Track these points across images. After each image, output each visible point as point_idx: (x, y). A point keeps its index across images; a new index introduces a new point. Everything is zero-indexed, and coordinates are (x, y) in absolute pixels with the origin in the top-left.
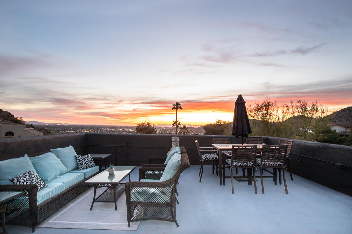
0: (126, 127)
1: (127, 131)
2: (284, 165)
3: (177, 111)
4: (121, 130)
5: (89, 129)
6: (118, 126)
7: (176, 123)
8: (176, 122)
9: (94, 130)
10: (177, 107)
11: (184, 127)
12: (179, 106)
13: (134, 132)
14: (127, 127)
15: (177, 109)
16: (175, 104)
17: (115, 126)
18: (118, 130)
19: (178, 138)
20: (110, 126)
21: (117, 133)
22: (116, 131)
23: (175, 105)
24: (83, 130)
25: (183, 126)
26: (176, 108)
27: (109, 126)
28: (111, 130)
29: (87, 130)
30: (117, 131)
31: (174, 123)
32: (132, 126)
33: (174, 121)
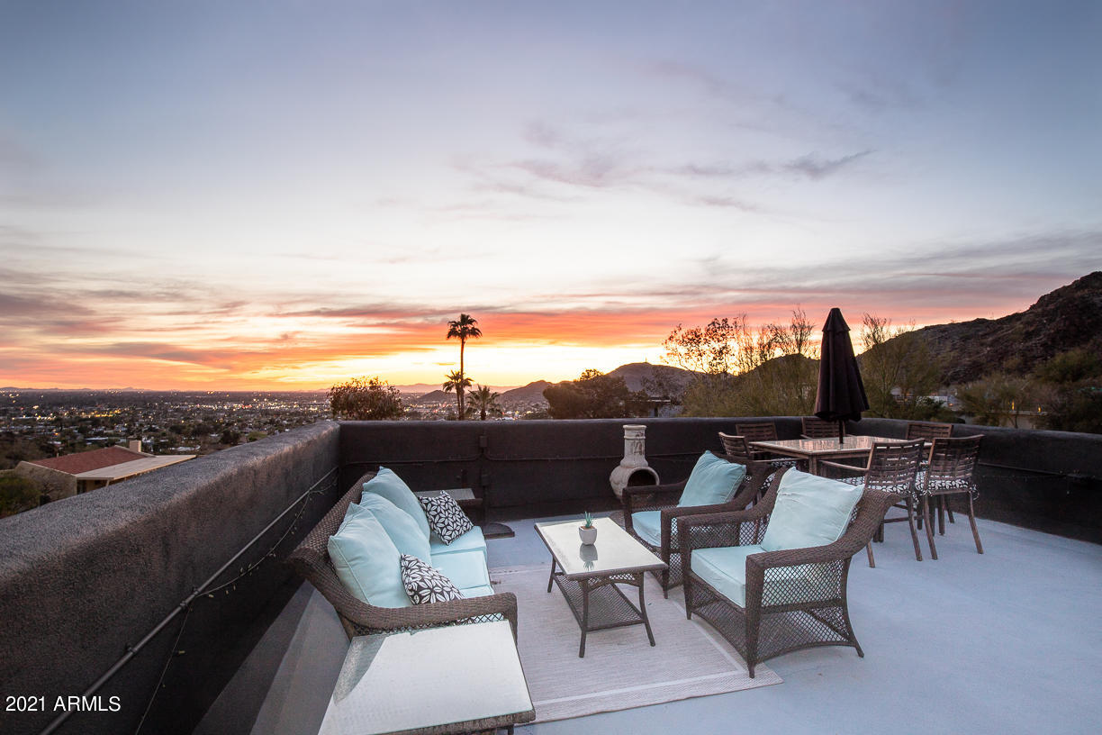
0: (257, 397)
1: (261, 411)
2: (970, 485)
3: (463, 343)
4: (239, 406)
5: (112, 407)
6: (228, 393)
7: (459, 381)
8: (458, 376)
9: (133, 409)
10: (463, 329)
11: (484, 394)
12: (470, 327)
13: (286, 412)
14: (261, 396)
15: (463, 335)
16: (458, 319)
17: (216, 393)
18: (226, 407)
19: (641, 429)
20: (196, 393)
21: (224, 417)
22: (218, 411)
23: (456, 324)
24: (86, 412)
25: (480, 388)
26: (459, 335)
27: (190, 393)
28: (198, 409)
29: (101, 412)
30: (223, 410)
31: (449, 380)
32: (278, 393)
33: (451, 375)
